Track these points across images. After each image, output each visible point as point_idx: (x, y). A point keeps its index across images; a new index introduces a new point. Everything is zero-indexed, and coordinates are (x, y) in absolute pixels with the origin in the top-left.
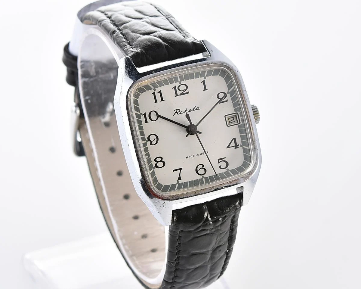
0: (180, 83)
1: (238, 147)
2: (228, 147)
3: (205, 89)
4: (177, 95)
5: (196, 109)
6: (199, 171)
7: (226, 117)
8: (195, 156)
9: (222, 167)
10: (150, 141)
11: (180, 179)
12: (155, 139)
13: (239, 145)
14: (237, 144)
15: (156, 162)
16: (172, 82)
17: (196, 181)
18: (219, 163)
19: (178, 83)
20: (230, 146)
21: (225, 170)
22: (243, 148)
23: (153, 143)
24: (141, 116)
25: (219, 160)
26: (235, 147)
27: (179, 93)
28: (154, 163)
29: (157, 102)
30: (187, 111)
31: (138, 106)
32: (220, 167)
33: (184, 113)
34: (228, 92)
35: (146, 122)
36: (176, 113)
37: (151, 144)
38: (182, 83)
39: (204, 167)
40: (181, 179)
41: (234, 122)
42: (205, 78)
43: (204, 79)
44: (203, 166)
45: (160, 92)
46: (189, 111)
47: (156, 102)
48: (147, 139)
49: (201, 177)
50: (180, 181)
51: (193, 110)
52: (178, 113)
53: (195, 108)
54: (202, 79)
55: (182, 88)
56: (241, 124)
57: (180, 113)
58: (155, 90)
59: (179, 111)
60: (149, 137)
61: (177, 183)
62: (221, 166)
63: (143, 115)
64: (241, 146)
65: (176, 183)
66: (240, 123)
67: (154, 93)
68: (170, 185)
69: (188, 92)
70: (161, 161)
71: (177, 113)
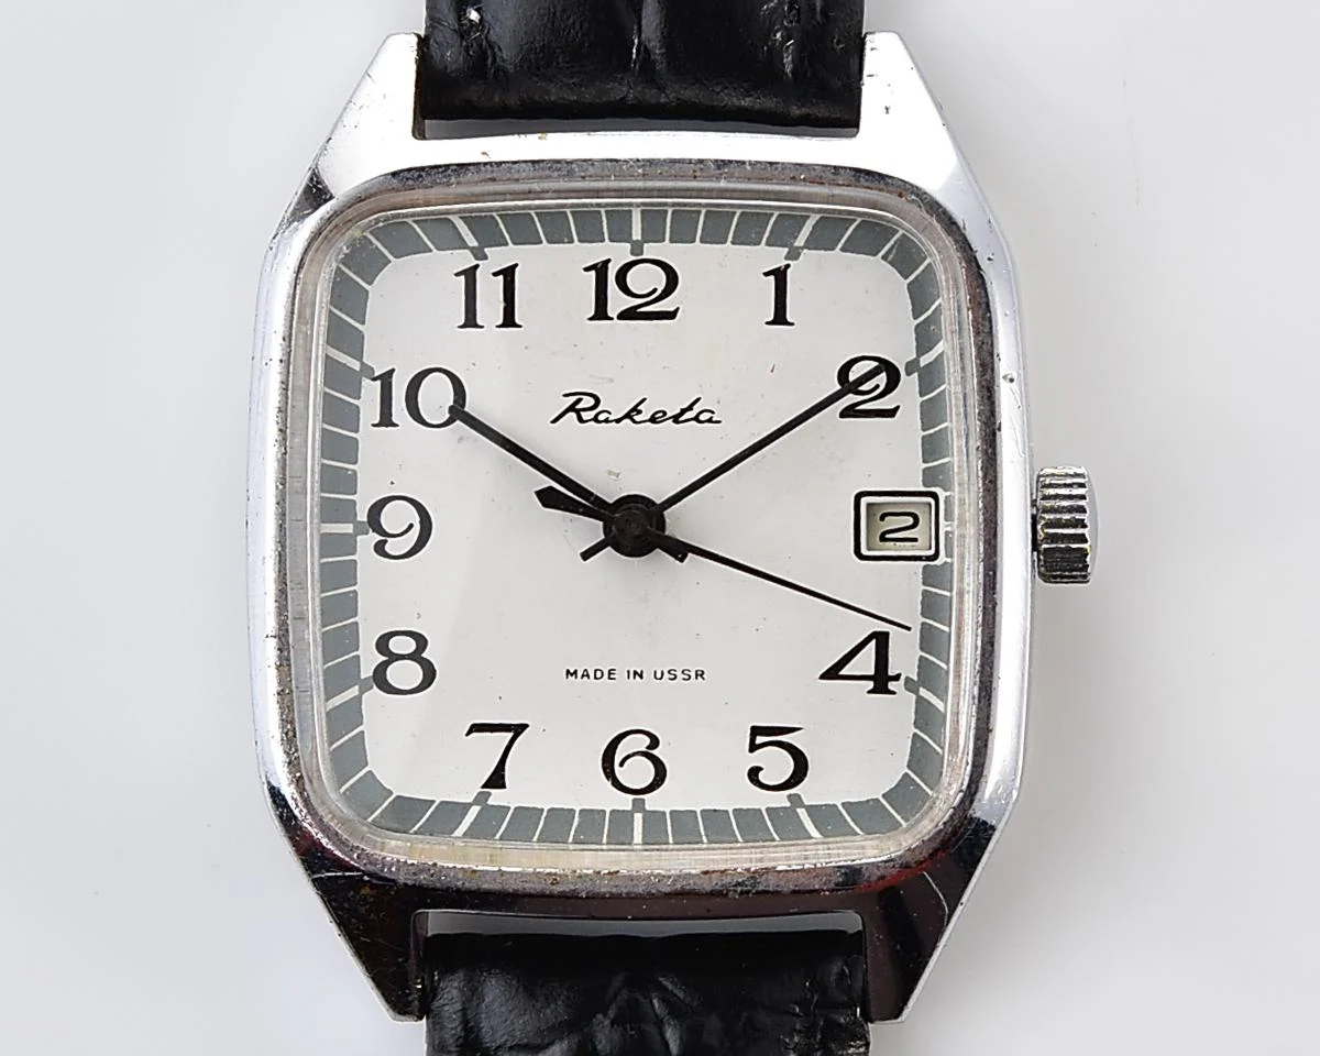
0: (637, 248)
1: (892, 686)
2: (832, 673)
3: (780, 318)
4: (601, 313)
5: (696, 419)
6: (621, 764)
7: (864, 501)
8: (620, 675)
9: (762, 777)
10: (379, 529)
11: (497, 780)
12: (411, 526)
13: (897, 677)
14: (891, 673)
15: (384, 658)
16: (590, 234)
17: (591, 817)
18: (753, 747)
19: (628, 246)
20: (843, 672)
21: (780, 799)
22: (920, 701)
23: (392, 547)
24: (366, 382)
25: (756, 731)
26: (870, 685)
27: (617, 301)
28: (370, 659)
29: (477, 326)
30: (637, 418)
31: (363, 323)
32: (754, 774)
33: (618, 421)
34: (912, 367)
35: (386, 420)
36: (573, 415)
37: (380, 548)
38: (650, 250)
39: (655, 752)
40: (503, 786)
41: (915, 540)
42: (794, 254)
43: (786, 258)
44: (655, 742)
45: (508, 274)
46: (653, 420)
47: (471, 321)
48: (365, 519)
49: (625, 802)
50: (496, 797)
51: (676, 419)
52: (585, 416)
53: (690, 408)
54: (776, 257)
55: (646, 279)
56: (937, 562)
57: (595, 419)
58: (479, 254)
59: (592, 402)
60: (377, 509)
61: (476, 801)
62: (760, 769)
63: (374, 379)
64: (911, 686)
65: (470, 800)
66: (936, 556)
67: (470, 275)
68: (433, 802)
69: (672, 309)
70: (416, 656)
71: (578, 412)
